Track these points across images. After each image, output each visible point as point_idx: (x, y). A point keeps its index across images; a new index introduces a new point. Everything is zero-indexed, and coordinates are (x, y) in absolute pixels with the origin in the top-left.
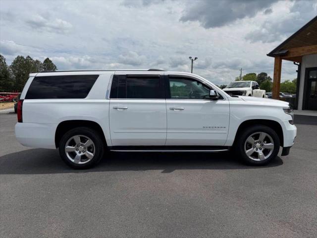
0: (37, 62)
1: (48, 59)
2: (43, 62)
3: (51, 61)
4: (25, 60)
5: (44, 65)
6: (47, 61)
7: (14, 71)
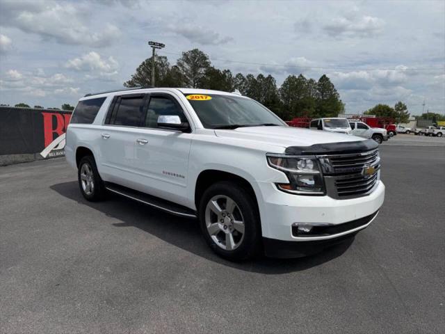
0: (311, 81)
1: (324, 76)
2: (317, 81)
3: (327, 79)
4: (296, 80)
5: (319, 85)
6: (324, 79)
7: (283, 95)
